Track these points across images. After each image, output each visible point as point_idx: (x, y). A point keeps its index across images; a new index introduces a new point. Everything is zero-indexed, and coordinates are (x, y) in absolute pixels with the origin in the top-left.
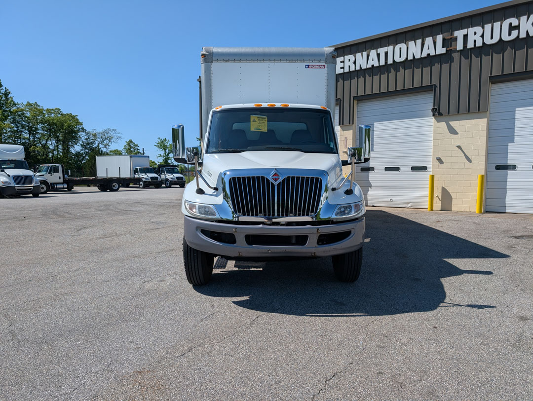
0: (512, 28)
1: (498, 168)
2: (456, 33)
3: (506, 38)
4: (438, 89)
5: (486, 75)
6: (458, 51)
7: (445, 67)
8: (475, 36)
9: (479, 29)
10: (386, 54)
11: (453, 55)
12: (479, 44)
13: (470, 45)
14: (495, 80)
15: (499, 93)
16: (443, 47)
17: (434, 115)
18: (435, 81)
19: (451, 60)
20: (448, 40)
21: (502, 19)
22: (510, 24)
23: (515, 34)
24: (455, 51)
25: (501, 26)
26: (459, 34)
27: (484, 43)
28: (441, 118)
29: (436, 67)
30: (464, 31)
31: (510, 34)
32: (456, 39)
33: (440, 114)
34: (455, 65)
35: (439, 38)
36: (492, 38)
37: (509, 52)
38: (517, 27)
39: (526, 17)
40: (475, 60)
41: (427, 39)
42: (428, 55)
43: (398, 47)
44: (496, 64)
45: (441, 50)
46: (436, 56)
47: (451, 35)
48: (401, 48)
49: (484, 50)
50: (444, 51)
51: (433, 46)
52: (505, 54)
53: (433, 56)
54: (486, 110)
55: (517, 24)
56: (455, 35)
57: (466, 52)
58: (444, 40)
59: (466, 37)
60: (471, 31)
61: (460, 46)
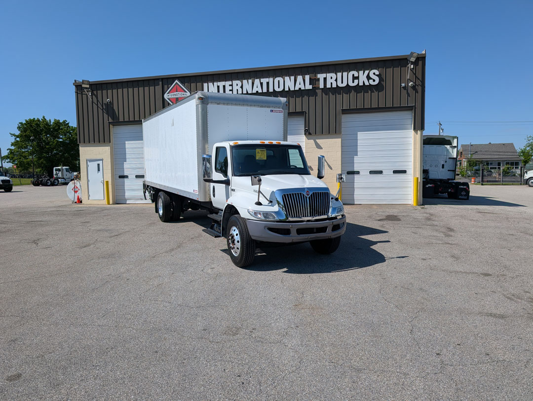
0: (354, 78)
1: (349, 173)
2: (319, 76)
3: (351, 84)
4: (307, 115)
5: (339, 108)
6: (320, 89)
7: (312, 99)
8: (331, 79)
9: (333, 75)
10: (268, 83)
11: (317, 91)
12: (334, 86)
13: (329, 86)
14: (345, 112)
15: (348, 121)
16: (310, 85)
17: (305, 134)
18: (305, 109)
19: (316, 94)
20: (313, 79)
21: (348, 71)
22: (353, 75)
23: (356, 82)
24: (319, 88)
25: (348, 75)
26: (321, 76)
27: (337, 85)
28: (310, 136)
29: (306, 98)
30: (324, 75)
31: (353, 82)
32: (319, 80)
33: (310, 134)
34: (319, 98)
35: (307, 77)
36: (342, 83)
37: (353, 93)
38: (357, 78)
39: (362, 72)
40: (332, 97)
41: (298, 76)
42: (300, 89)
43: (277, 79)
44: (345, 101)
46: (305, 90)
47: (315, 76)
48: (279, 81)
49: (337, 90)
50: (310, 87)
51: (302, 83)
52: (351, 94)
53: (303, 90)
54: (340, 133)
55: (357, 76)
56: (318, 77)
57: (325, 90)
58: (310, 79)
59: (325, 79)
60: (329, 75)
61: (322, 86)
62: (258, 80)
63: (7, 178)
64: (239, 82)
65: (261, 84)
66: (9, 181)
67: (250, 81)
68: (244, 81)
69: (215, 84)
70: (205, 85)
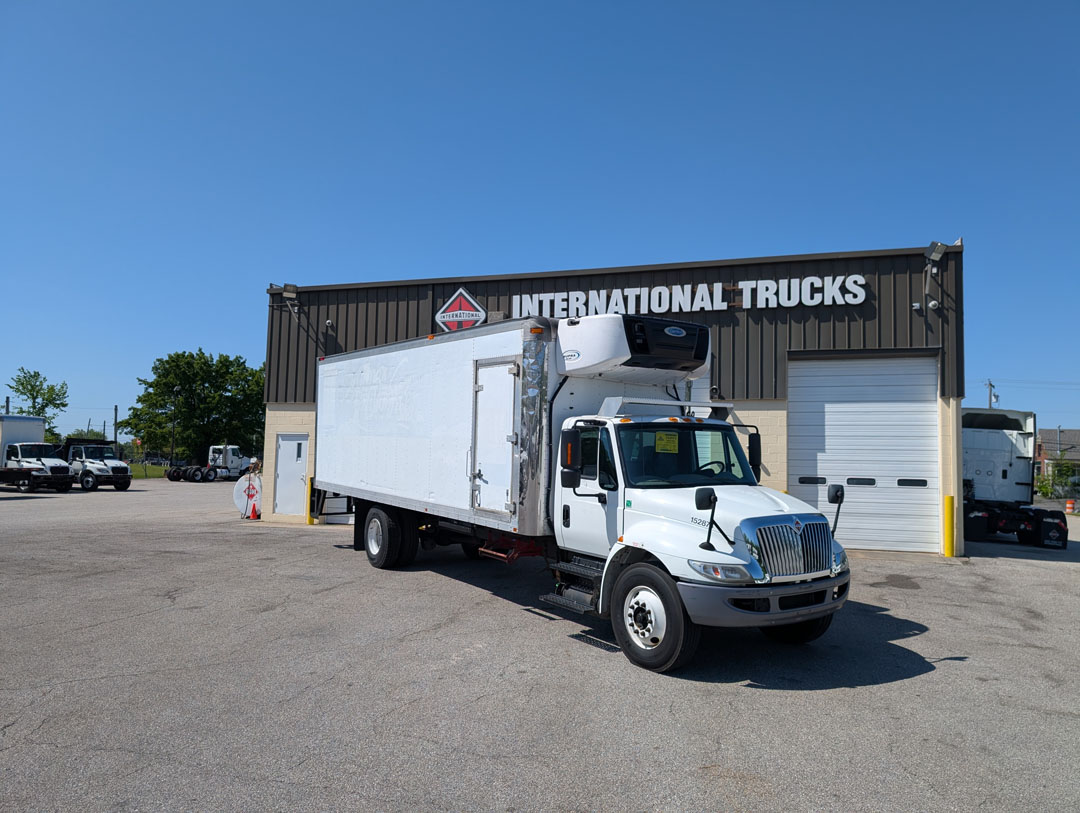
0: (814, 290)
1: (803, 481)
2: (742, 285)
3: (807, 301)
4: (717, 361)
5: (783, 349)
6: (744, 310)
7: (727, 331)
8: (767, 292)
9: (771, 284)
10: (638, 298)
11: (737, 314)
12: (773, 304)
13: (761, 304)
14: (794, 356)
15: (800, 374)
16: (723, 301)
17: (712, 399)
19: (735, 323)
21: (802, 276)
22: (812, 284)
23: (818, 298)
24: (741, 309)
25: (800, 285)
26: (746, 286)
27: (778, 304)
30: (752, 284)
31: (812, 298)
32: (741, 291)
33: (722, 399)
34: (741, 330)
35: (718, 287)
36: (789, 299)
37: (812, 323)
38: (821, 290)
39: (831, 278)
40: (768, 327)
41: (700, 285)
42: (702, 309)
43: (656, 291)
44: (795, 335)
45: (720, 305)
46: (713, 311)
48: (660, 293)
49: (778, 314)
50: (724, 306)
51: (708, 298)
52: (807, 324)
53: (709, 311)
54: (785, 396)
55: (820, 286)
56: (740, 287)
57: (755, 313)
58: (724, 290)
59: (754, 291)
60: (762, 284)
61: (747, 304)
62: (619, 291)
63: (123, 464)
64: (581, 295)
65: (625, 299)
66: (125, 470)
67: (603, 293)
68: (590, 292)
69: (536, 297)
70: (516, 299)
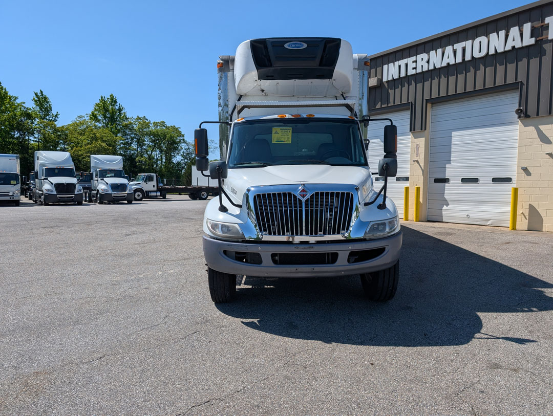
2: (548, 20)
4: (524, 87)
6: (550, 41)
7: (534, 62)
10: (464, 50)
11: (544, 46)
16: (532, 37)
17: (519, 117)
19: (542, 53)
20: (538, 28)
24: (547, 41)
29: (523, 64)
32: (547, 26)
34: (547, 58)
35: (527, 27)
41: (512, 29)
42: (514, 47)
43: (477, 41)
45: (529, 41)
46: (523, 48)
47: (542, 23)
48: (480, 42)
50: (532, 41)
51: (518, 37)
53: (519, 48)
56: (546, 22)
58: (533, 28)
62: (451, 46)
64: (425, 56)
65: (455, 52)
67: (440, 51)
68: (431, 52)
69: (397, 63)
